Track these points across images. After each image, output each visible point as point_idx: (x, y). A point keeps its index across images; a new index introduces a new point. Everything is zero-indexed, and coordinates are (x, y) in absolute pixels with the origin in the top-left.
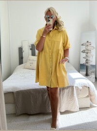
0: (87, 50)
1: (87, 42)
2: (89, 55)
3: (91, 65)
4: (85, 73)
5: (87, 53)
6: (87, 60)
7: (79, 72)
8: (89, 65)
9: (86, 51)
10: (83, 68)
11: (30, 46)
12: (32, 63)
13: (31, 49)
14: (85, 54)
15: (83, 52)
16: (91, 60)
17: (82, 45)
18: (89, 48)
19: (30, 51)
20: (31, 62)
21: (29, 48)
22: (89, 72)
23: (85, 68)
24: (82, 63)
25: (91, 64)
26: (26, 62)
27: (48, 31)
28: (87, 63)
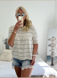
0: (53, 44)
1: (53, 37)
2: (54, 48)
3: (56, 57)
4: (51, 63)
5: (53, 47)
6: (52, 52)
7: (46, 62)
8: (54, 56)
9: (52, 45)
10: (49, 59)
11: (4, 41)
12: (6, 56)
13: (5, 43)
14: (51, 47)
15: (50, 45)
17: (49, 40)
18: (54, 42)
19: (5, 45)
20: (5, 54)
21: (4, 42)
22: (54, 62)
23: (51, 59)
24: (48, 55)
25: (56, 55)
26: (1, 55)
28: (52, 55)
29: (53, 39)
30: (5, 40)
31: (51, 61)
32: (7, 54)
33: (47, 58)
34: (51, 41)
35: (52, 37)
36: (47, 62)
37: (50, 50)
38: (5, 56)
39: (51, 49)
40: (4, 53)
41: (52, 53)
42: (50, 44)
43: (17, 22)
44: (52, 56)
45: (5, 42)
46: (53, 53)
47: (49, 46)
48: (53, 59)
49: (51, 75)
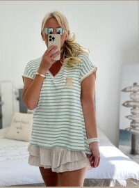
0: (135, 101)
1: (135, 84)
2: (137, 111)
4: (129, 148)
5: (134, 107)
6: (134, 122)
7: (117, 146)
8: (137, 132)
9: (132, 104)
11: (16, 94)
12: (21, 128)
13: (18, 99)
14: (129, 109)
15: (126, 105)
17: (124, 90)
18: (137, 97)
19: (17, 104)
20: (19, 125)
26: (9, 125)
27: (51, 63)
28: (134, 127)
29: (136, 88)
30: (18, 91)
31: (130, 142)
32: (23, 124)
33: (120, 135)
34: (129, 93)
35: (132, 85)
36: (120, 146)
37: (127, 117)
38: (18, 128)
39: (130, 114)
40: (16, 122)
41: (132, 123)
42: (128, 102)
43: (47, 51)
44: (132, 131)
45: (18, 96)
46: (136, 124)
47: (124, 105)
48: (136, 137)
49: (131, 181)
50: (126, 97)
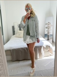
1: (49, 22)
2: (49, 29)
5: (48, 28)
6: (48, 32)
7: (44, 38)
13: (19, 27)
15: (46, 28)
16: (50, 32)
17: (46, 24)
18: (49, 26)
19: (19, 28)
22: (49, 38)
23: (47, 36)
25: (50, 34)
28: (48, 33)
29: (49, 24)
32: (20, 33)
34: (47, 25)
39: (47, 30)
50: (47, 26)
